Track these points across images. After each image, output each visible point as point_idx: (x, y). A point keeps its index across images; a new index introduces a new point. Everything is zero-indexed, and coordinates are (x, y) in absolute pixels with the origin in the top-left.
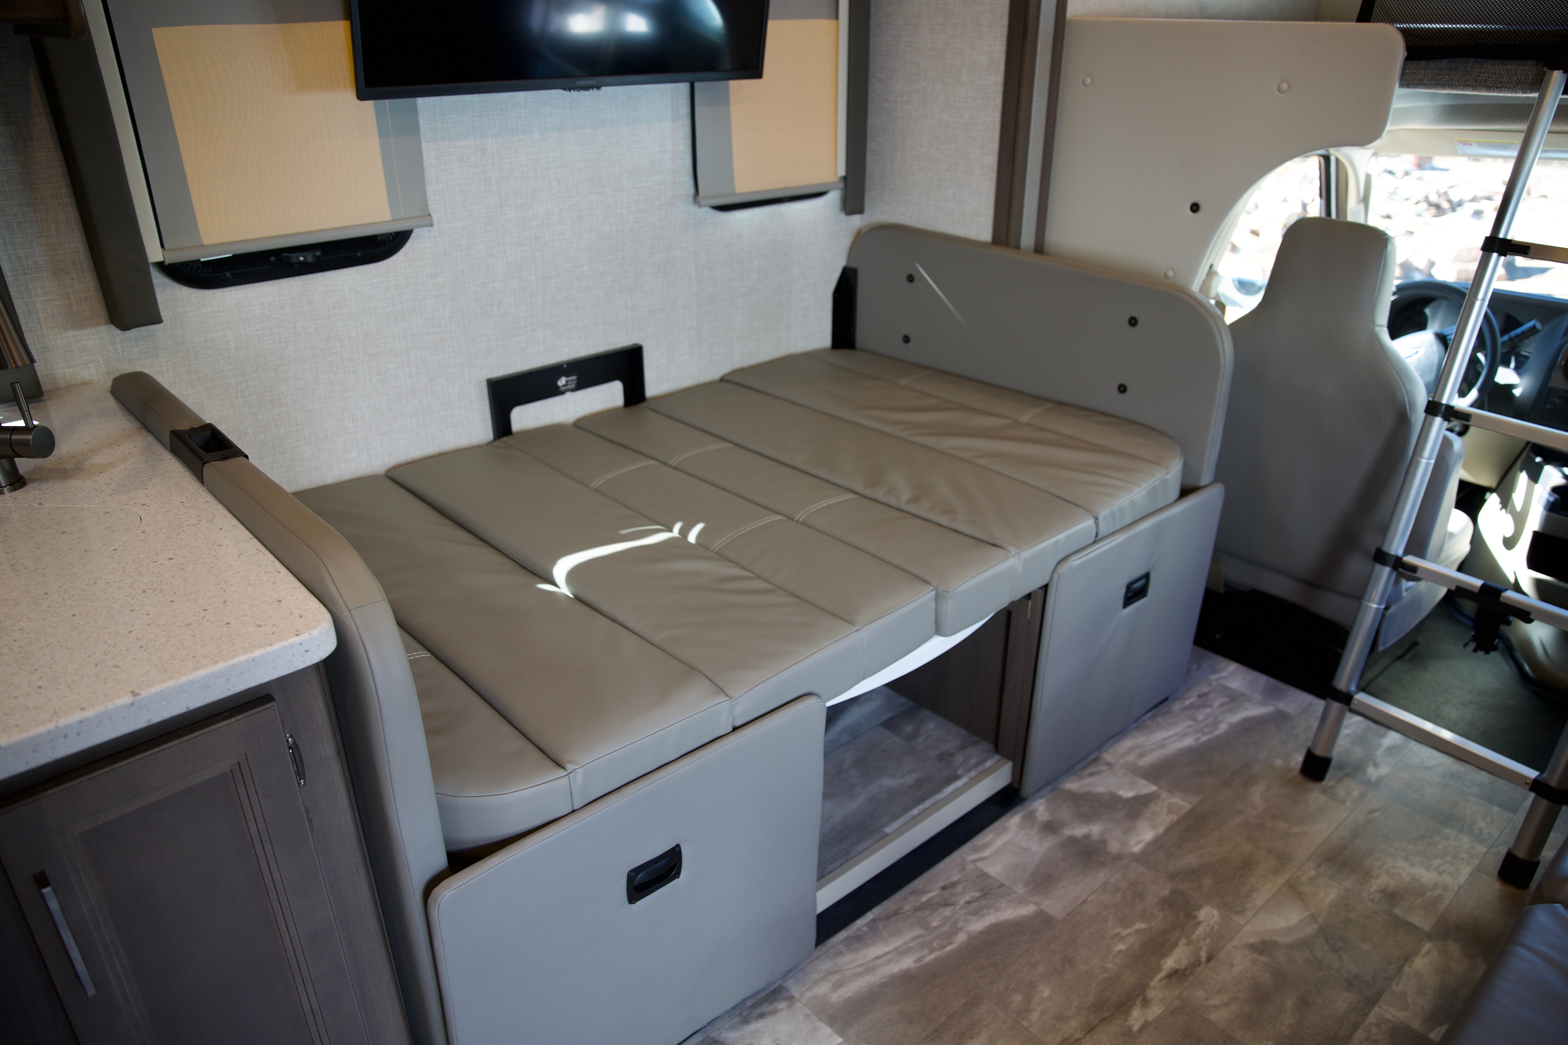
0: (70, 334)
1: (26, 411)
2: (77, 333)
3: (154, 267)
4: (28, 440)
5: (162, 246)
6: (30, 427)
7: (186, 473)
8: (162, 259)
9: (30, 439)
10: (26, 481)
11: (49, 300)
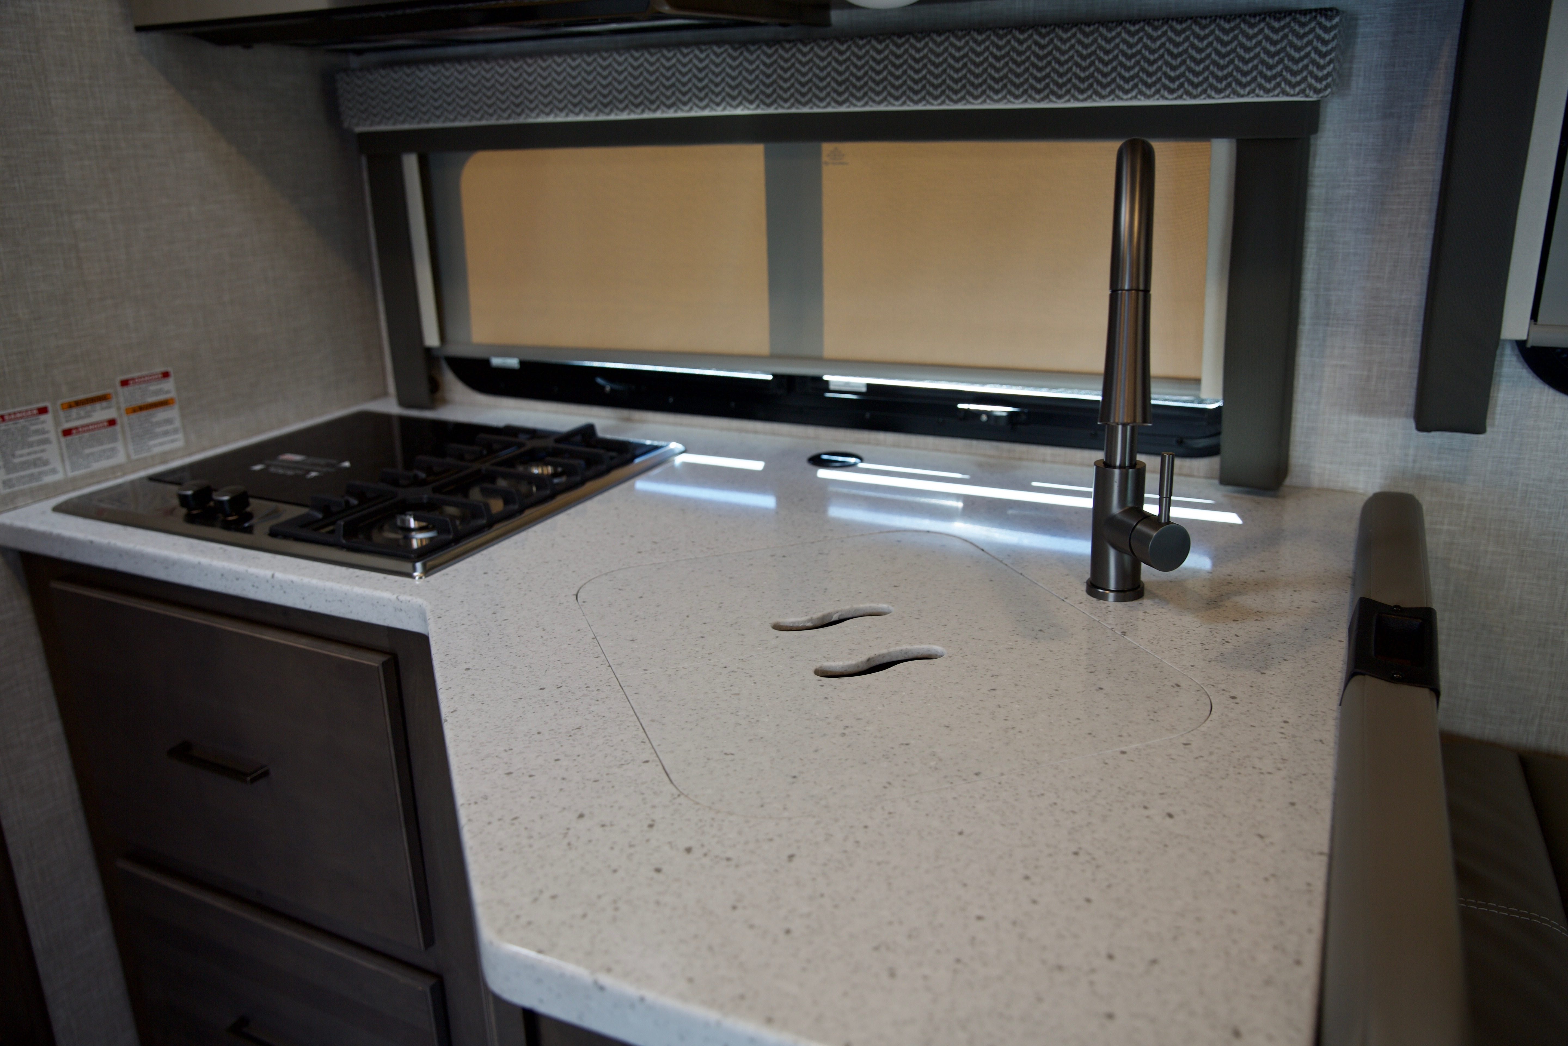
0: (1353, 418)
1: (1166, 497)
2: (1361, 419)
3: (1513, 349)
4: (1149, 537)
5: (1534, 316)
6: (1163, 521)
7: (1340, 675)
8: (1524, 337)
9: (1152, 536)
10: (1146, 593)
11: (1343, 366)
